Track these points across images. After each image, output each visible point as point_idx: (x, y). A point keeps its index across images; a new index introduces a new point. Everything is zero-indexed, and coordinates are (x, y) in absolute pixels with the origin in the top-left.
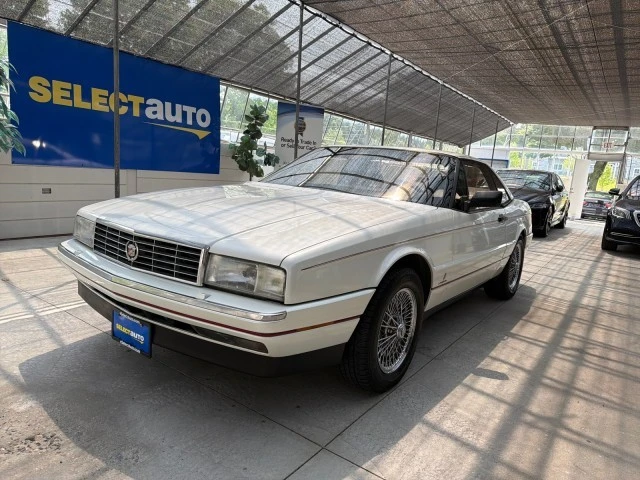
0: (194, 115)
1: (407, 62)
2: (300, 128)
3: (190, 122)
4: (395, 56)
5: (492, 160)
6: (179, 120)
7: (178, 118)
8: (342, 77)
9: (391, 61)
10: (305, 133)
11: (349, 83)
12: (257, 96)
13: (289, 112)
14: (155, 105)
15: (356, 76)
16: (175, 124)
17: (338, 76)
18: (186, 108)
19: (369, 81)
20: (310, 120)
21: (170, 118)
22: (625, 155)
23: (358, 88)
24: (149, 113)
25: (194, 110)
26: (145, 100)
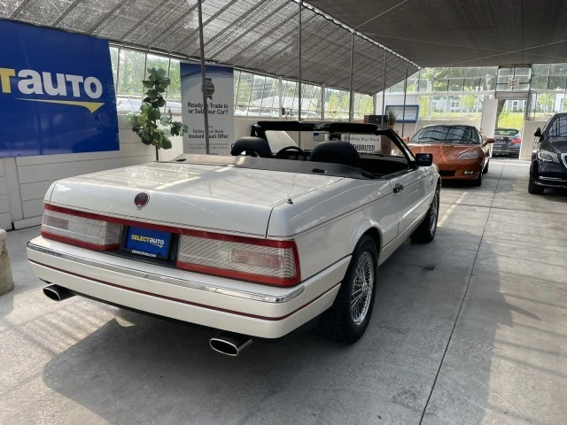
0: (81, 85)
1: (317, 11)
2: (208, 91)
3: (77, 93)
4: (305, 4)
5: (404, 106)
6: (64, 93)
7: (62, 90)
8: (249, 30)
9: (301, 10)
10: (214, 95)
11: (257, 37)
12: (156, 57)
13: (194, 73)
14: (29, 77)
15: (265, 28)
16: (58, 97)
17: (245, 30)
18: (70, 78)
19: (279, 34)
20: (218, 80)
21: (51, 91)
22: (530, 93)
23: (267, 42)
24: (23, 87)
25: (80, 79)
26: (17, 73)
